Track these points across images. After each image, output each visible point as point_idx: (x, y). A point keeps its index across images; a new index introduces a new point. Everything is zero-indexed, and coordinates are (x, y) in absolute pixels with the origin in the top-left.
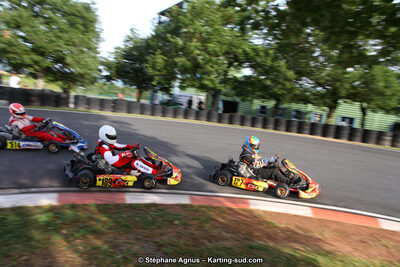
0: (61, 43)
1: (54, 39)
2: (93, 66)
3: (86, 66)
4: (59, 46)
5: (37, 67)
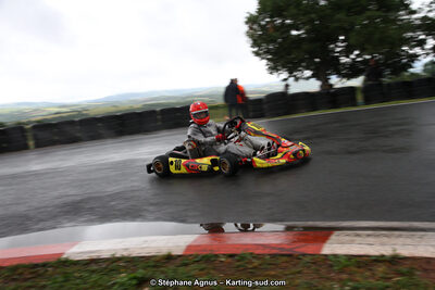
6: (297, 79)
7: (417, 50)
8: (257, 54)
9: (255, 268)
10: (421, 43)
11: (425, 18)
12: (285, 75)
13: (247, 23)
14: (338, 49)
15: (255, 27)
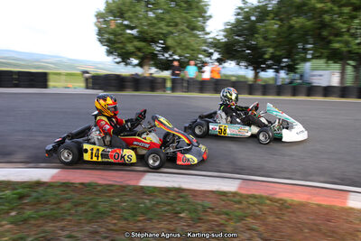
0: (162, 24)
1: (155, 21)
2: (196, 46)
3: (187, 47)
4: (160, 28)
5: (141, 54)
6: (127, 64)
7: (207, 59)
8: (100, 41)
9: (99, 191)
10: (210, 55)
11: (214, 39)
12: (119, 60)
13: (96, 16)
14: (159, 49)
15: (101, 20)
